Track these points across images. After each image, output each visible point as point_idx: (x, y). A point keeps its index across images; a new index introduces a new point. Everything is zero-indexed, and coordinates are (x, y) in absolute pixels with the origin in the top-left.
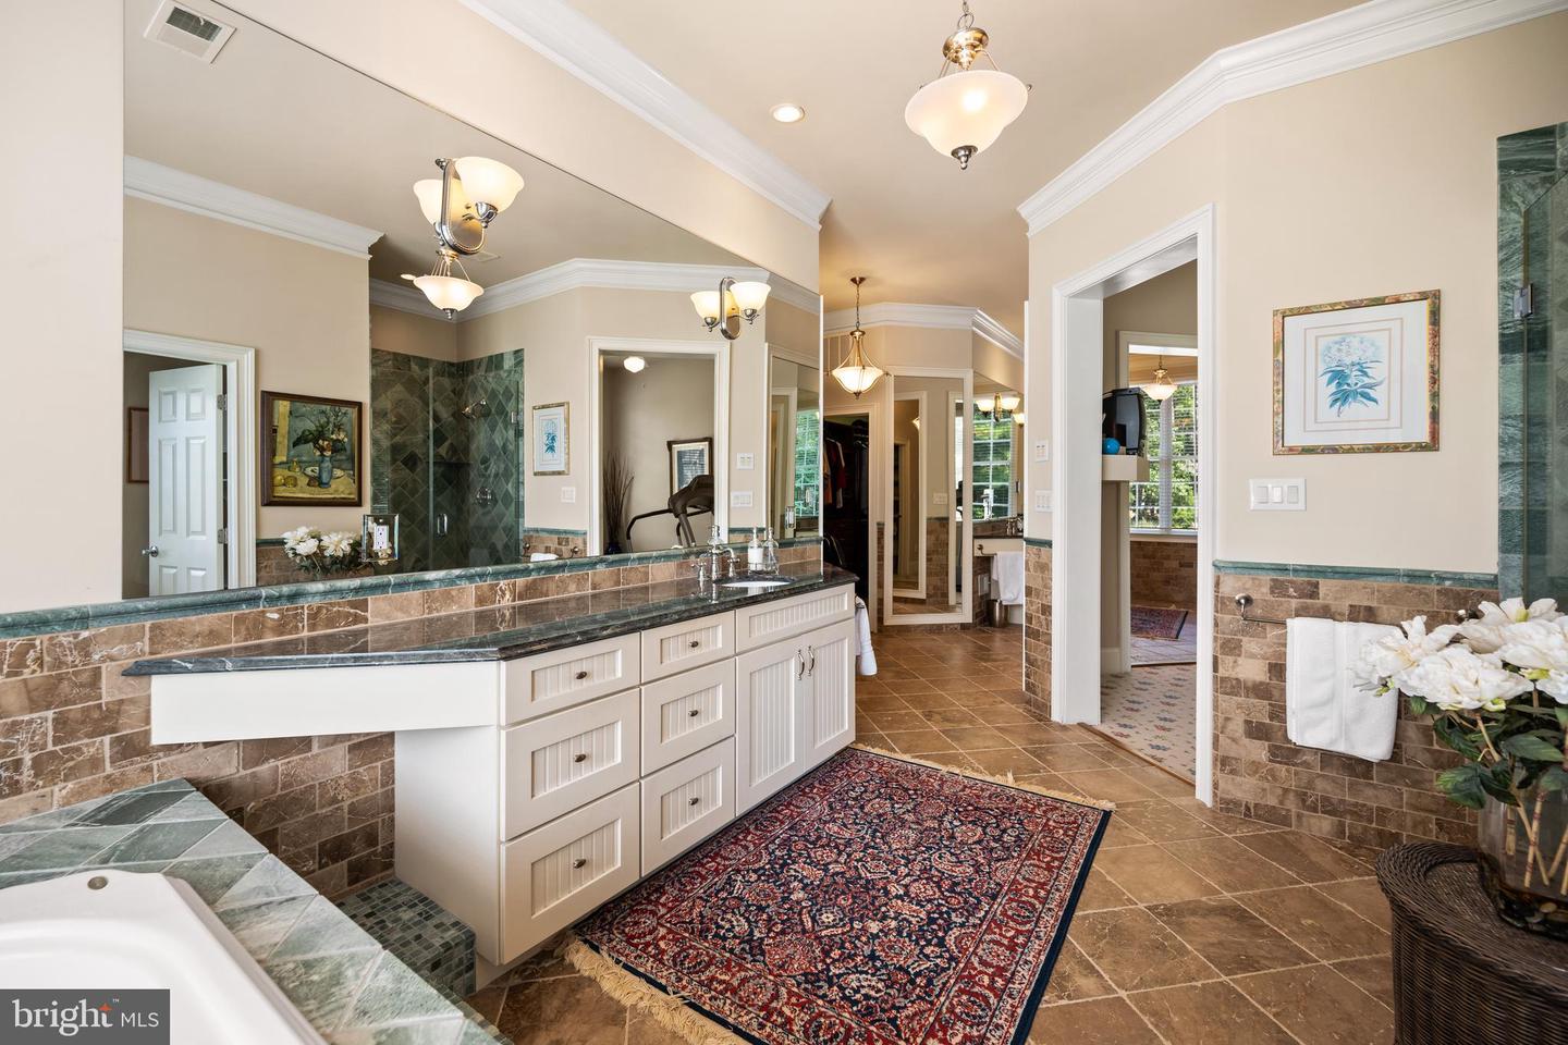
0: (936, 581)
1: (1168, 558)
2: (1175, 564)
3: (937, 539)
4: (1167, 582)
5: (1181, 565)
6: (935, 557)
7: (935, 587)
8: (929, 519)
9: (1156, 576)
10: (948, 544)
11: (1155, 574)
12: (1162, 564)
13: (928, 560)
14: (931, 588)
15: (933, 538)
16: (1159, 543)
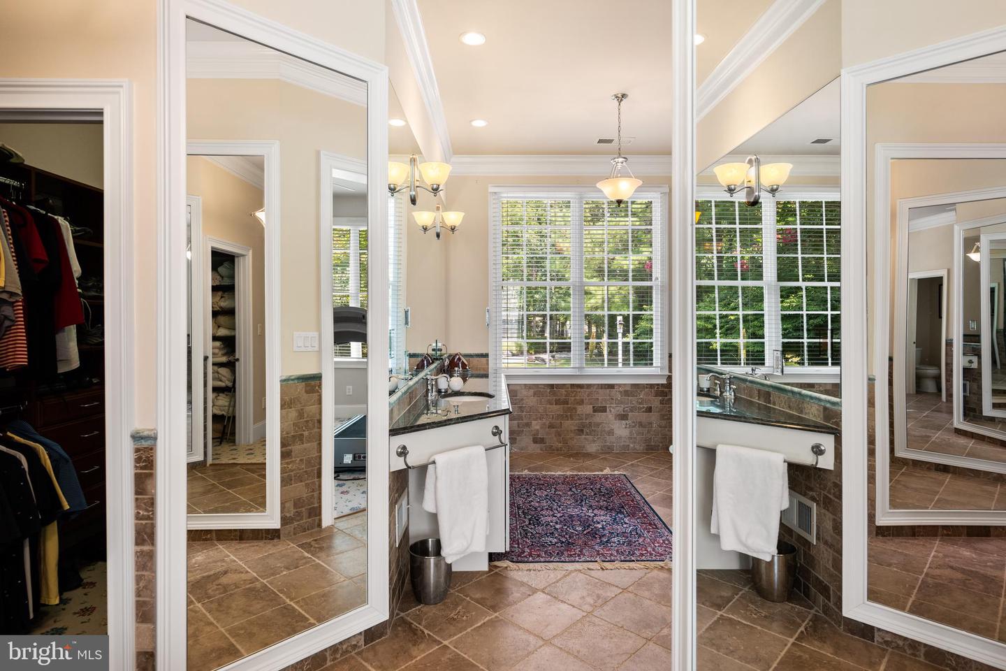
0: (300, 490)
1: (581, 402)
2: (588, 409)
3: (301, 414)
4: (580, 431)
5: (595, 410)
6: (296, 448)
7: (298, 503)
8: (285, 382)
9: (570, 425)
10: (320, 422)
11: (570, 422)
12: (575, 409)
13: (285, 455)
14: (290, 505)
15: (293, 414)
16: (572, 385)
